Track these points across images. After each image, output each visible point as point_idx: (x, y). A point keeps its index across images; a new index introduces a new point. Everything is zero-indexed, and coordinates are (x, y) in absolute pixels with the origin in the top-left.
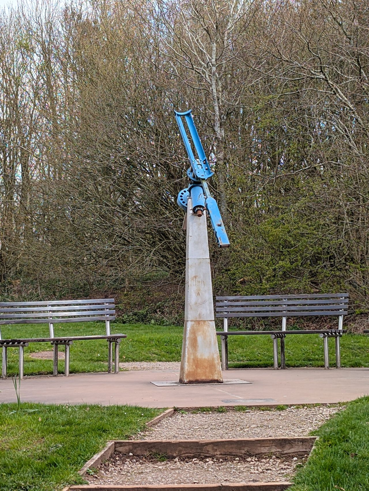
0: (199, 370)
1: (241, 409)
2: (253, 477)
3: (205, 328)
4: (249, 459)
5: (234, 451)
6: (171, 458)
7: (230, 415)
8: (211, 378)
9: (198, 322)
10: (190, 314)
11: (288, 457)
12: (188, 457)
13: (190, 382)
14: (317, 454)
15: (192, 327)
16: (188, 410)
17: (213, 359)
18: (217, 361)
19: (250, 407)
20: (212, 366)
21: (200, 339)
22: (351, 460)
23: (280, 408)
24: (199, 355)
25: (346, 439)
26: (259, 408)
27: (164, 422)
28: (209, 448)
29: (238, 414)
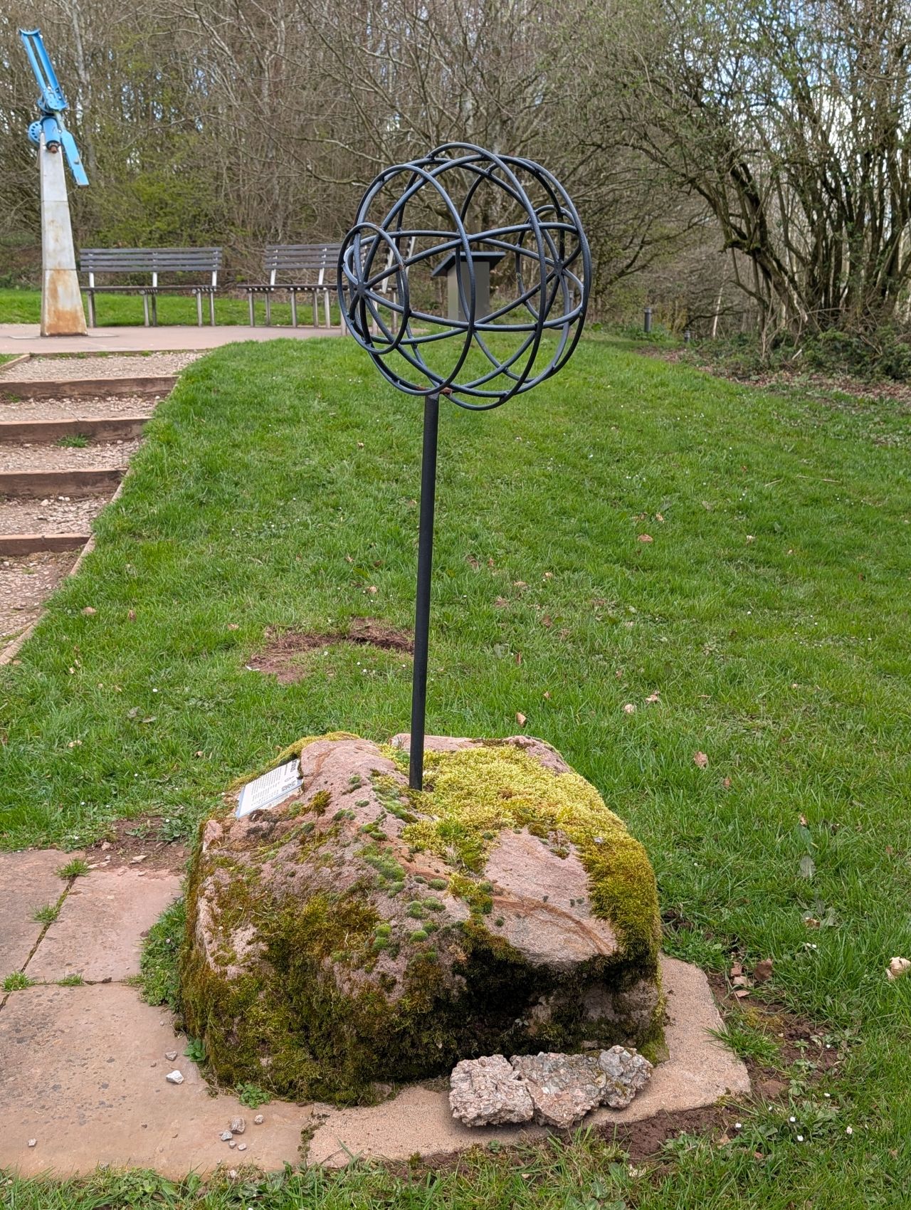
0: (61, 323)
1: (103, 354)
2: (113, 414)
3: (66, 277)
4: (109, 399)
5: (93, 391)
6: (25, 399)
7: (91, 361)
8: (74, 331)
9: (58, 271)
10: (49, 262)
11: (150, 396)
12: (44, 398)
13: (52, 335)
14: (179, 391)
15: (52, 276)
16: (45, 356)
17: (76, 311)
18: (81, 314)
19: (113, 353)
20: (75, 318)
21: (60, 289)
22: (213, 395)
23: (144, 354)
24: (60, 307)
25: (209, 377)
26: (122, 353)
27: (19, 367)
28: (66, 388)
29: (99, 359)
